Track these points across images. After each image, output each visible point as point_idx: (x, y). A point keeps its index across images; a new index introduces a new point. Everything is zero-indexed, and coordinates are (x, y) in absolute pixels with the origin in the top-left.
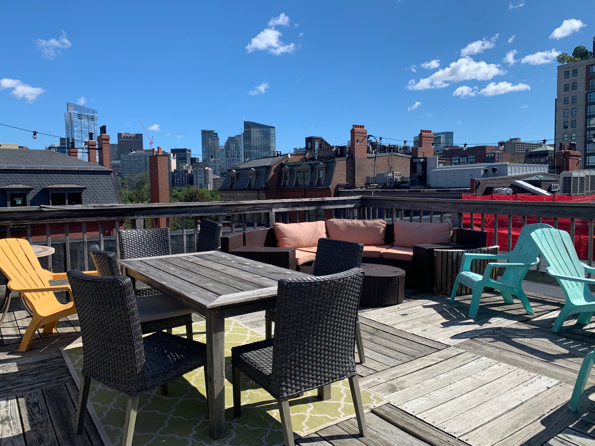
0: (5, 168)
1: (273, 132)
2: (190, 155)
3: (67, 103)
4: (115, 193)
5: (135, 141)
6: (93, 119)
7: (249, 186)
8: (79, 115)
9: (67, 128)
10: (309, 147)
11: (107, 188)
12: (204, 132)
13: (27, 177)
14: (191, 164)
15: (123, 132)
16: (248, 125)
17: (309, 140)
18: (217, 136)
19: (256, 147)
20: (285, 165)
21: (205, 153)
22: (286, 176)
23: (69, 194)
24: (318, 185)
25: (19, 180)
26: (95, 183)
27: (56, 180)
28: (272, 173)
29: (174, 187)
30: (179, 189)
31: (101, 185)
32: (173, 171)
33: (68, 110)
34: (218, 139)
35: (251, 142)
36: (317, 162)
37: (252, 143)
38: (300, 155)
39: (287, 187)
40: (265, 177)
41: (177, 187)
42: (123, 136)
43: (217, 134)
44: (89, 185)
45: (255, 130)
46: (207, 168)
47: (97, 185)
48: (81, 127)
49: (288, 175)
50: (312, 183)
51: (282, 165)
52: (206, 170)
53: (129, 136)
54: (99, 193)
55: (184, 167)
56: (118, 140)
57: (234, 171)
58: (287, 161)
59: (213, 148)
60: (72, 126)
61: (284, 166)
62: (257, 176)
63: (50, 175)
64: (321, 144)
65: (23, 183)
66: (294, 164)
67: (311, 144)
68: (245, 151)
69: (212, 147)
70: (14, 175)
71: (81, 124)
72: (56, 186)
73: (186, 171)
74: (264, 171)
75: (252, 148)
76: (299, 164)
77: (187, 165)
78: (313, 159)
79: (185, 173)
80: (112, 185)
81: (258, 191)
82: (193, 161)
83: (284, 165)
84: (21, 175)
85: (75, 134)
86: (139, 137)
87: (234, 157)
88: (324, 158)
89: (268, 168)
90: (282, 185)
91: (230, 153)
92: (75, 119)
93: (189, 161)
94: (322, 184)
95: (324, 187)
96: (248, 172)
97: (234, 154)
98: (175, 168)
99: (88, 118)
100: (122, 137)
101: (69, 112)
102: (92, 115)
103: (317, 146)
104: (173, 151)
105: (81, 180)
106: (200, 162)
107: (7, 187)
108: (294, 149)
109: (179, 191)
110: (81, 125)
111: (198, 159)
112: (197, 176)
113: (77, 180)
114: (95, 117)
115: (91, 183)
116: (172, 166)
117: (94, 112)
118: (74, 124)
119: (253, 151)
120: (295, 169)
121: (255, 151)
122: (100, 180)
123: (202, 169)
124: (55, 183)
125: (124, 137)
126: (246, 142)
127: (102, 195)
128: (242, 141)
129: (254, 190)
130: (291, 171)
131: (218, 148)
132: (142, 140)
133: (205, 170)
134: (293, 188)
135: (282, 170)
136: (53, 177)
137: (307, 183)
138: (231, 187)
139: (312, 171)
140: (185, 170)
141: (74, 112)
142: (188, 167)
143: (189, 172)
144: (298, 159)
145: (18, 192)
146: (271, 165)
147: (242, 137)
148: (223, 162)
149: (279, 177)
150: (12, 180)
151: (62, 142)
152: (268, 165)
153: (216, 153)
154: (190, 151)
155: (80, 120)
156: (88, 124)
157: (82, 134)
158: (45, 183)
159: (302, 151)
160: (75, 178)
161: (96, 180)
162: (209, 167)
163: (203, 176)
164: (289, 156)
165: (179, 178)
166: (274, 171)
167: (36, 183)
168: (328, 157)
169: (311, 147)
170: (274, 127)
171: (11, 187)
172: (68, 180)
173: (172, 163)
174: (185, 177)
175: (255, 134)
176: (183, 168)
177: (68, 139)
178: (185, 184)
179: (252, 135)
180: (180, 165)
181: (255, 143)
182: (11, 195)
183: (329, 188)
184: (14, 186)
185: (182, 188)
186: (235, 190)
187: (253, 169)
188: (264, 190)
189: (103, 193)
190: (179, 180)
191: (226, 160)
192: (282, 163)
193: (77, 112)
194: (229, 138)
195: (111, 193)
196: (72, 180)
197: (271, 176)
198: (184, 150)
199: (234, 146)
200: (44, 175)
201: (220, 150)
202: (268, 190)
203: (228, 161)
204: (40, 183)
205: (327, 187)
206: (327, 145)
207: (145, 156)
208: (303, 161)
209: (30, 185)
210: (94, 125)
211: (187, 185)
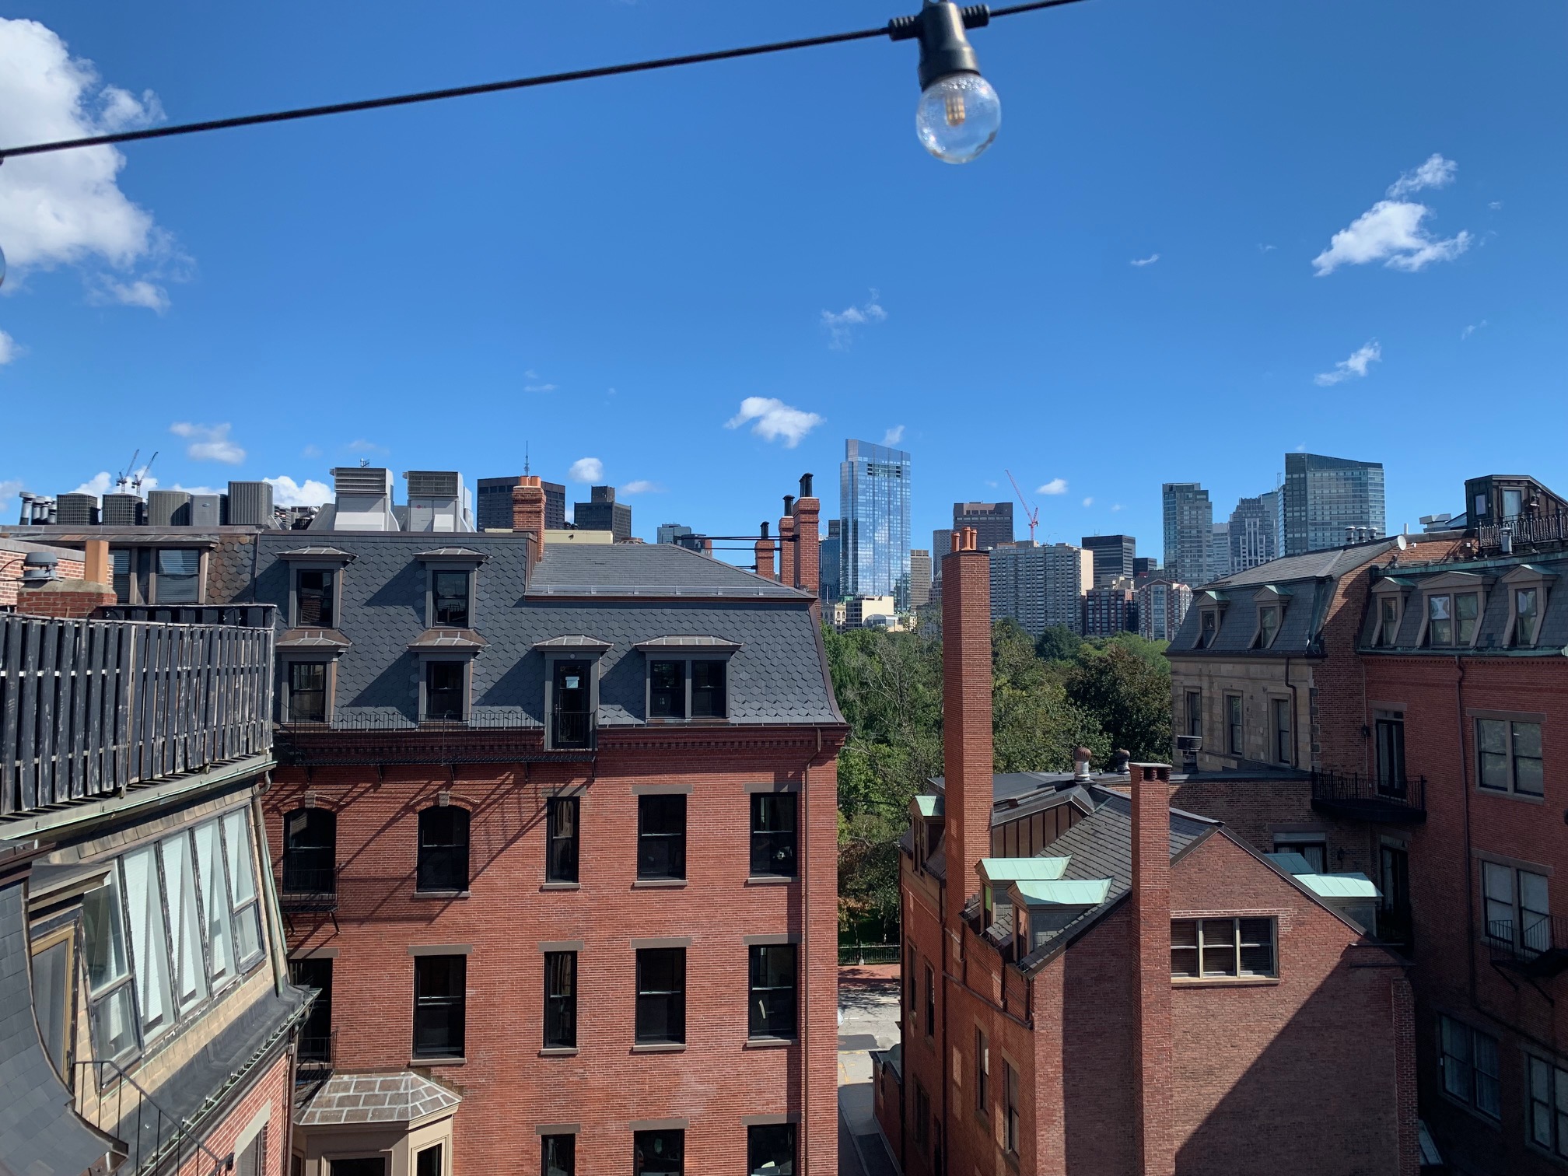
0: (551, 593)
1: (1378, 480)
2: (1131, 551)
3: (847, 440)
4: (818, 664)
5: (995, 522)
6: (899, 472)
7: (1258, 644)
8: (869, 465)
9: (844, 496)
10: (1481, 509)
11: (797, 648)
12: (1170, 491)
13: (598, 618)
14: (1135, 574)
15: (966, 501)
16: (1296, 464)
17: (1480, 488)
18: (1207, 499)
19: (1323, 524)
20: (1385, 572)
21: (1172, 546)
22: (1390, 609)
23: (694, 663)
24: (1514, 643)
25: (580, 625)
26: (764, 632)
27: (666, 625)
28: (1338, 601)
29: (1087, 636)
30: (1098, 641)
31: (780, 640)
32: (1084, 593)
33: (847, 457)
34: (1209, 507)
35: (1306, 511)
36: (1510, 562)
37: (1311, 513)
38: (1446, 538)
39: (1395, 648)
40: (1314, 613)
41: (1093, 637)
42: (965, 509)
43: (1206, 492)
44: (749, 640)
45: (1318, 475)
46: (1175, 586)
47: (771, 640)
48: (874, 492)
49: (1397, 606)
50: (1490, 637)
51: (1374, 575)
52: (1173, 592)
53: (979, 509)
54: (775, 662)
55: (1114, 582)
56: (955, 519)
57: (1213, 594)
58: (1394, 559)
59: (1194, 532)
60: (854, 493)
61: (1382, 577)
62: (1284, 610)
63: (654, 611)
64: (1530, 499)
65: (589, 633)
66: (1418, 571)
67: (1488, 501)
68: (1290, 536)
69: (1190, 527)
70: (569, 610)
71: (874, 485)
72: (664, 641)
73: (1119, 595)
74: (1309, 593)
75: (1310, 527)
76: (1437, 569)
77: (1122, 578)
78: (1497, 551)
79: (1117, 600)
80: (811, 640)
81: (1289, 658)
82: (1141, 566)
83: (1381, 573)
84: (585, 610)
85: (861, 510)
86: (1004, 511)
87: (1256, 554)
88: (1540, 546)
89: (1324, 583)
90: (1374, 640)
91: (1244, 543)
92: (862, 476)
93: (1129, 569)
94: (1533, 641)
95: (1539, 652)
96: (1256, 599)
97: (1256, 545)
98: (1091, 587)
99: (889, 471)
100: (965, 513)
101: (850, 460)
102: (899, 463)
103: (1511, 505)
104: (1088, 543)
105: (729, 626)
106: (1158, 568)
107: (547, 643)
108: (1423, 521)
109: (1099, 648)
110: (874, 489)
111: (1155, 561)
112: (1148, 609)
113: (720, 626)
114: (904, 468)
115: (755, 632)
116: (1082, 582)
117: (902, 456)
118: (860, 486)
119: (1312, 535)
120: (1420, 586)
121: (1320, 534)
122: (779, 625)
123: (1161, 587)
124: (664, 632)
125: (968, 512)
126: (1293, 512)
127: (783, 669)
128: (1281, 508)
129: (1273, 655)
130: (1409, 595)
131: (1209, 532)
132: (1011, 518)
133: (1170, 592)
134: (1414, 651)
135: (1375, 589)
136: (660, 617)
137: (1471, 633)
138: (1201, 644)
139: (1488, 595)
140: (1117, 592)
141: (860, 459)
142: (1124, 584)
143: (1128, 597)
144: (1436, 552)
145: (572, 656)
146: (1335, 576)
147: (1281, 497)
148: (1225, 568)
149: (1364, 614)
150: (562, 625)
151: (832, 530)
152: (1322, 573)
153: (1204, 544)
154: (1132, 541)
155: (871, 478)
156: (889, 487)
157: (874, 510)
158: (640, 632)
159: (1452, 525)
160: (714, 618)
161: (770, 625)
162: (1182, 583)
163: (1165, 607)
164: (1402, 544)
165: (1101, 614)
166: (1344, 596)
167: (618, 632)
168: (1558, 545)
169: (1489, 510)
170: (1379, 466)
171: (555, 644)
172: (697, 625)
173: (1082, 574)
174: (1116, 609)
175: (1322, 486)
176: (1110, 586)
177: (845, 524)
178: (1116, 628)
179: (1310, 490)
180: (1103, 578)
181: (1319, 513)
182: (557, 663)
183: (1561, 655)
184: (565, 641)
185: (1108, 639)
186: (1214, 654)
187: (1273, 588)
188: (1307, 657)
189: (786, 661)
190: (1101, 618)
191: (1233, 563)
192: (1374, 570)
193: (866, 459)
194: (1243, 501)
195: (806, 661)
196: (708, 626)
197: (1332, 612)
198: (1117, 540)
199: (1255, 524)
200: (638, 610)
201: (1214, 535)
202: (1323, 656)
203: (1239, 564)
204: (629, 632)
205: (1554, 652)
206: (1552, 504)
207: (1016, 557)
208: (1456, 559)
209: (604, 637)
210: (902, 487)
211: (1119, 632)
